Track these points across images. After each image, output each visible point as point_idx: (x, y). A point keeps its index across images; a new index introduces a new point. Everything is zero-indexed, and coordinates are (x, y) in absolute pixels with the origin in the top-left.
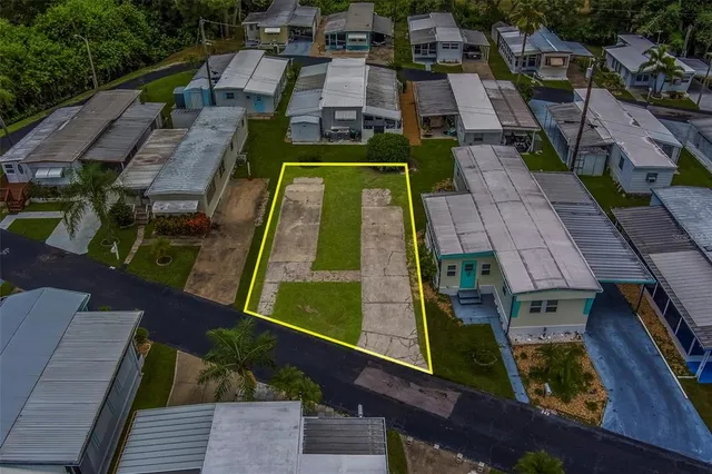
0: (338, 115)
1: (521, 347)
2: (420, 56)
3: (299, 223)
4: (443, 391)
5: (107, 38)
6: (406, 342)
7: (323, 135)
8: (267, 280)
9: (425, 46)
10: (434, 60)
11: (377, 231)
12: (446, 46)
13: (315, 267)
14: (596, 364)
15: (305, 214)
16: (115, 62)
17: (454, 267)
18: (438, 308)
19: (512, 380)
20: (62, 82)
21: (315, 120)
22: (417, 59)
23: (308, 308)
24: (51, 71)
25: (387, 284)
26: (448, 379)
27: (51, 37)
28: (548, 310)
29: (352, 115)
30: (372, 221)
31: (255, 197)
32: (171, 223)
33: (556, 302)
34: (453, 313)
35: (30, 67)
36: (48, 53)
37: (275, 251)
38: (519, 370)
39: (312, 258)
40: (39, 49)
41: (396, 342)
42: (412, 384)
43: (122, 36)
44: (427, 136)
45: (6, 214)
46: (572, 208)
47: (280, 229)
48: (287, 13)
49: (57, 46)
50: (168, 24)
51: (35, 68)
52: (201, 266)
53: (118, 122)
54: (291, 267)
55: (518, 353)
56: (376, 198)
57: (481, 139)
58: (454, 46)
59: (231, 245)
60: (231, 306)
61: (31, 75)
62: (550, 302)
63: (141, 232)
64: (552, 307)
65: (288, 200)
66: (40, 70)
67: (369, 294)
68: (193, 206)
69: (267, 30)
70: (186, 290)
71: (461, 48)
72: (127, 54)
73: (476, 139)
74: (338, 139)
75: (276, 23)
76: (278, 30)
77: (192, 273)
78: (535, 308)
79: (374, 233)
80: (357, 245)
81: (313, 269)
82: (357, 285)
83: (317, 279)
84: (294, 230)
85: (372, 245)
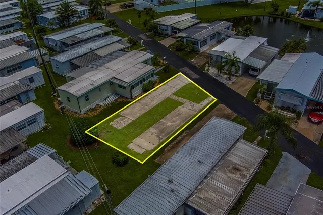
3: (169, 124)
8: (202, 106)
11: (143, 108)
13: (181, 104)
15: (161, 128)
30: (139, 112)
37: (191, 116)
39: (179, 107)
54: (190, 107)
67: (174, 90)
79: (146, 107)
80: (158, 106)
81: (183, 104)
82: (174, 94)
83: (185, 100)
84: (175, 122)
85: (153, 103)
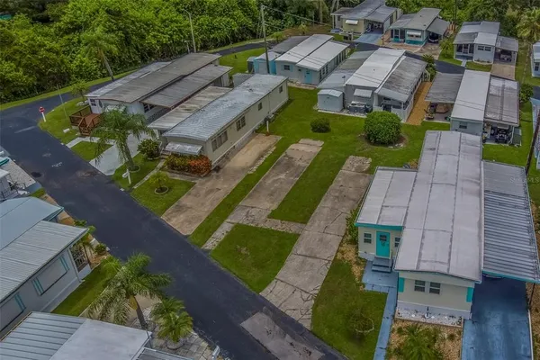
0: (357, 93)
1: (403, 321)
2: (461, 54)
3: (282, 176)
4: (310, 350)
5: (221, 15)
6: (305, 296)
7: (344, 107)
8: (228, 220)
9: (466, 46)
10: (472, 58)
11: (341, 192)
12: (481, 48)
13: (272, 215)
14: (464, 352)
15: (292, 169)
16: (225, 33)
17: (370, 235)
18: (350, 271)
19: (378, 351)
20: (179, 43)
21: (338, 94)
22: (457, 56)
23: (244, 251)
24: (170, 35)
25: (321, 240)
26: (321, 339)
27: (178, 10)
28: (431, 291)
29: (368, 94)
30: (341, 184)
31: (262, 149)
32: (177, 161)
33: (438, 285)
34: (361, 278)
35: (154, 30)
36: (172, 22)
37: (249, 197)
38: (389, 344)
39: (275, 206)
40: (164, 17)
41: (298, 294)
42: (288, 336)
43: (233, 15)
44: (429, 119)
45: (77, 137)
46: (504, 199)
47: (264, 179)
48: (369, 10)
49: (180, 17)
50: (276, 10)
51: (159, 31)
52: (186, 200)
53: (189, 78)
54: (253, 212)
55: (395, 326)
56: (356, 165)
57: (466, 127)
58: (488, 49)
59: (219, 187)
60: (187, 237)
61: (154, 36)
62: (432, 284)
63: (161, 164)
64: (435, 289)
65: (286, 156)
66: (163, 33)
67: (300, 248)
68: (196, 150)
69: (347, 22)
70: (163, 217)
71: (493, 50)
72: (235, 29)
73: (460, 127)
74: (355, 112)
75: (357, 16)
76: (356, 22)
77: (176, 204)
78: (419, 286)
79: (337, 194)
80: (317, 202)
81: (269, 217)
82: (296, 237)
83: (267, 226)
84: (275, 181)
85: (329, 204)
